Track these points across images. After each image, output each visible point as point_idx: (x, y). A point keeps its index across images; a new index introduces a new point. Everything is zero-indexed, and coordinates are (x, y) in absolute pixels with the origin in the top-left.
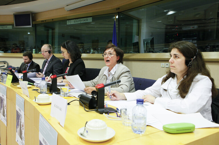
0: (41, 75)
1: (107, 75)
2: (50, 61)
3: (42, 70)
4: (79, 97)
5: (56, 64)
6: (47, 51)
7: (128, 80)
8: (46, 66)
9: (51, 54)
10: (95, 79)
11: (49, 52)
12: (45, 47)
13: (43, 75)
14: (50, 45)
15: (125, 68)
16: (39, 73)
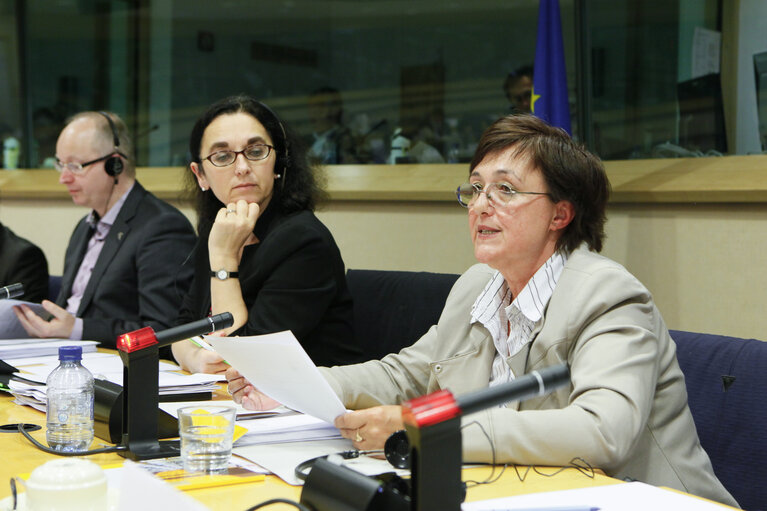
0: (54, 323)
1: (494, 327)
2: (113, 229)
3: (65, 288)
4: (299, 475)
5: (155, 247)
6: (94, 157)
7: (631, 354)
8: (90, 261)
9: (121, 177)
10: (419, 349)
11: (112, 166)
12: (83, 134)
13: (70, 321)
14: (115, 118)
15: (610, 277)
16: (47, 305)
